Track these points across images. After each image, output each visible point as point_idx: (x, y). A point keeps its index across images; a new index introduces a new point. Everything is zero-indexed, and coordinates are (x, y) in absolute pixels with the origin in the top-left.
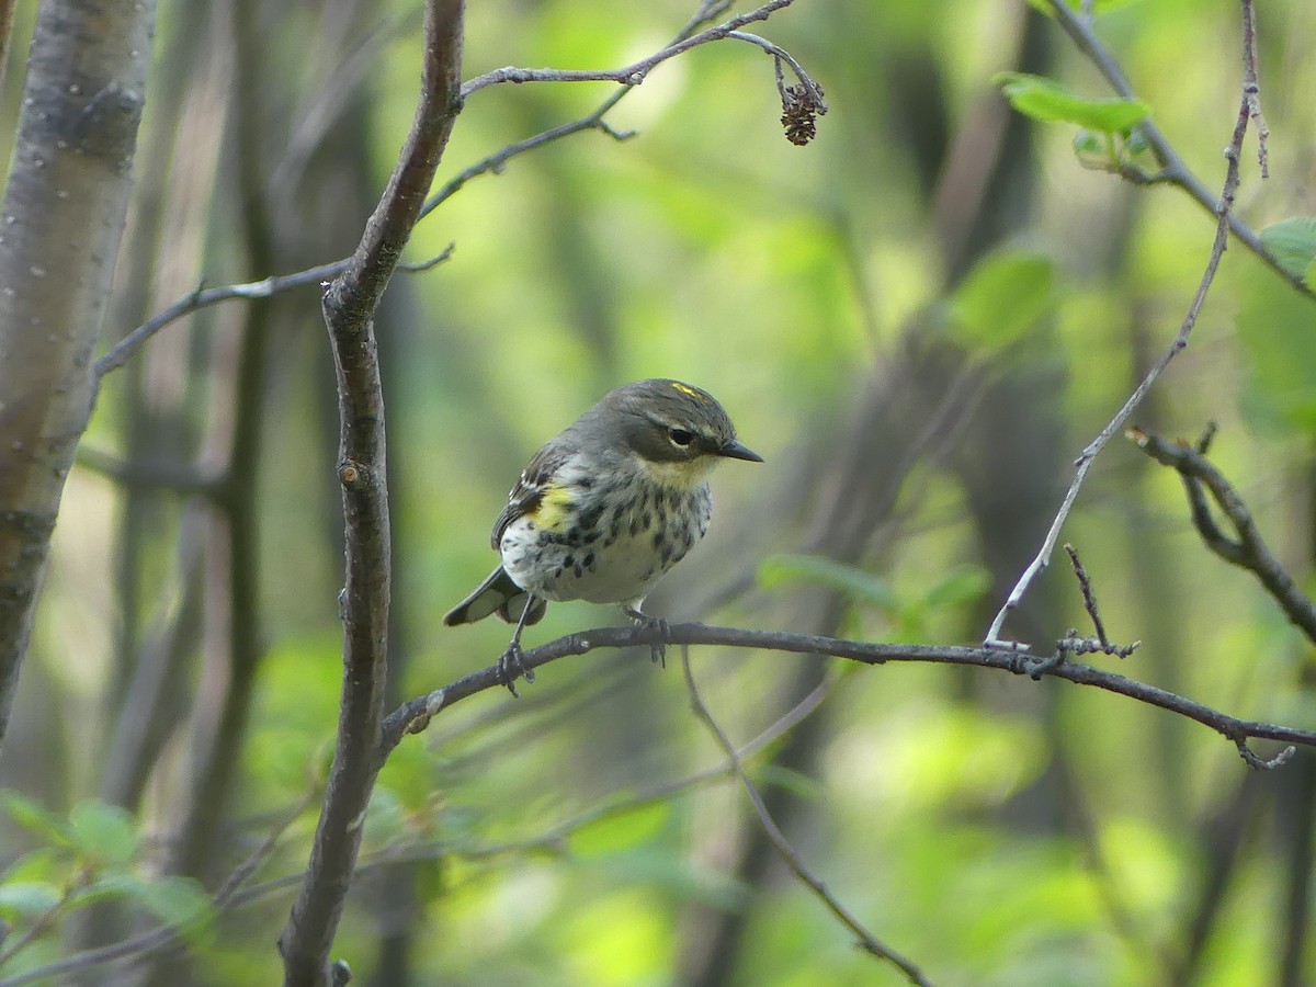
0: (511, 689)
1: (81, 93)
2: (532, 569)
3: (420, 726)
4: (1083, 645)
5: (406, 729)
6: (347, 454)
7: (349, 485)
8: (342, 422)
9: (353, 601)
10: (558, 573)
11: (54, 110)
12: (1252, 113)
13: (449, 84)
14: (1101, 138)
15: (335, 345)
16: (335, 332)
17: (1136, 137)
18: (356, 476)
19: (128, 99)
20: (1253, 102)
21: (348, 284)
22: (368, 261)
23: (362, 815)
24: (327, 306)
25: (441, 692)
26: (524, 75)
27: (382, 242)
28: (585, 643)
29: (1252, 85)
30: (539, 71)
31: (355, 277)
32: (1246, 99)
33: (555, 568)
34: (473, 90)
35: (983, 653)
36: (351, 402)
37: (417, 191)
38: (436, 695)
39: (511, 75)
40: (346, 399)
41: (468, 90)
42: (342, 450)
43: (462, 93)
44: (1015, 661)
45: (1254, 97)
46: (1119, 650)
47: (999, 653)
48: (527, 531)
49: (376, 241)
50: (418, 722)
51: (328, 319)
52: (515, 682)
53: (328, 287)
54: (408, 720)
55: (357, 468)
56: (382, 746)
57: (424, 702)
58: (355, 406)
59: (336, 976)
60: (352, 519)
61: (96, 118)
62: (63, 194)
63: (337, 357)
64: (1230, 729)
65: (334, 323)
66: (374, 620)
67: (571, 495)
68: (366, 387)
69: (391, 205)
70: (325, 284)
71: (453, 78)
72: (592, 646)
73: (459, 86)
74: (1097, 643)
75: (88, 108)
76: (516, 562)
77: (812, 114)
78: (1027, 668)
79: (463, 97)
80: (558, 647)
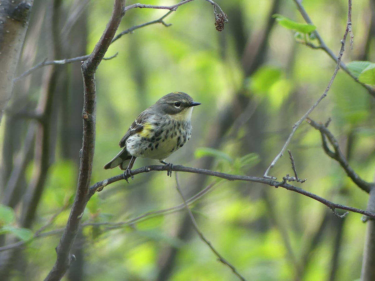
0: (127, 181)
1: (15, 3)
2: (138, 148)
3: (100, 190)
4: (291, 179)
5: (96, 190)
6: (85, 110)
7: (85, 120)
8: (84, 102)
9: (84, 153)
10: (146, 149)
11: (7, 7)
12: (349, 31)
13: (122, 7)
14: (302, 35)
15: (84, 79)
16: (84, 75)
17: (312, 35)
18: (87, 117)
19: (28, 6)
20: (350, 27)
21: (89, 62)
22: (95, 56)
23: (82, 214)
24: (82, 68)
25: (107, 180)
26: (143, 6)
27: (99, 51)
28: (149, 169)
29: (350, 23)
30: (147, 5)
31: (91, 60)
32: (348, 27)
33: (145, 147)
34: (128, 9)
35: (262, 179)
36: (88, 96)
37: (110, 37)
38: (105, 181)
39: (139, 6)
40: (86, 95)
41: (126, 9)
42: (84, 109)
43: (125, 10)
44: (271, 182)
45: (350, 26)
46: (301, 181)
47: (267, 179)
48: (137, 137)
49: (98, 50)
50: (100, 188)
51: (82, 72)
52: (128, 179)
53: (83, 63)
54: (97, 187)
55: (88, 115)
56: (89, 194)
57: (102, 183)
58: (88, 97)
59: (71, 259)
60: (85, 129)
61: (19, 10)
62: (8, 32)
63: (84, 83)
64: (331, 205)
65: (84, 73)
66: (89, 158)
67: (152, 127)
68: (92, 92)
69: (103, 41)
70: (82, 62)
71: (123, 5)
72: (151, 170)
73: (124, 8)
74: (295, 178)
75: (17, 7)
76: (132, 146)
77: (223, 23)
78: (274, 184)
79: (125, 11)
80: (141, 170)
